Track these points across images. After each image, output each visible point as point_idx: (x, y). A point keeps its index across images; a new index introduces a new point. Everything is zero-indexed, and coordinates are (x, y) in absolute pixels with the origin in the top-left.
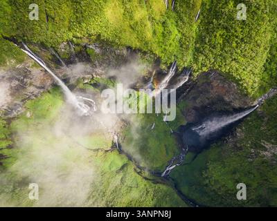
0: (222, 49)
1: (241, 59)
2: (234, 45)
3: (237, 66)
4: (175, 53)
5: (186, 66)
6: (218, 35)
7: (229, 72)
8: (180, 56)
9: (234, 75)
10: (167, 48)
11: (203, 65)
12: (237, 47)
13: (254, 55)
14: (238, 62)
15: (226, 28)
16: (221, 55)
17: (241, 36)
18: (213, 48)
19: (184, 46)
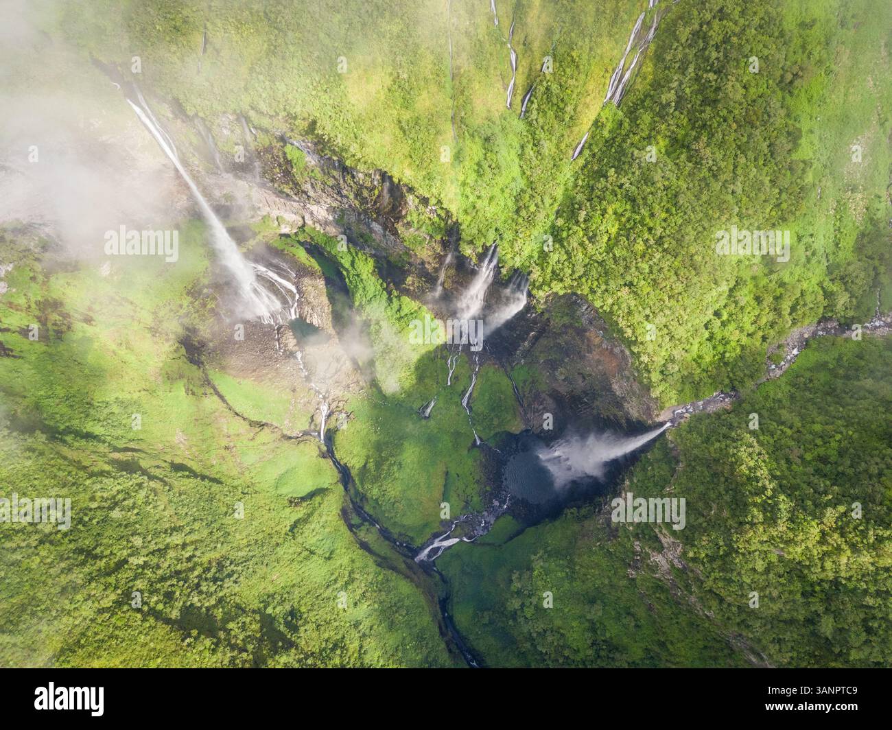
0: (609, 250)
1: (644, 287)
2: (640, 247)
3: (633, 303)
4: (499, 224)
5: (518, 265)
6: (610, 211)
7: (611, 313)
8: (508, 235)
9: (622, 324)
10: (479, 204)
11: (556, 276)
12: (643, 256)
13: (679, 287)
14: (635, 293)
15: (633, 200)
16: (601, 264)
17: (659, 231)
18: (590, 239)
19: (523, 213)
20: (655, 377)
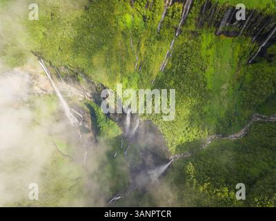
7: (157, 126)
9: (160, 129)
20: (170, 145)
